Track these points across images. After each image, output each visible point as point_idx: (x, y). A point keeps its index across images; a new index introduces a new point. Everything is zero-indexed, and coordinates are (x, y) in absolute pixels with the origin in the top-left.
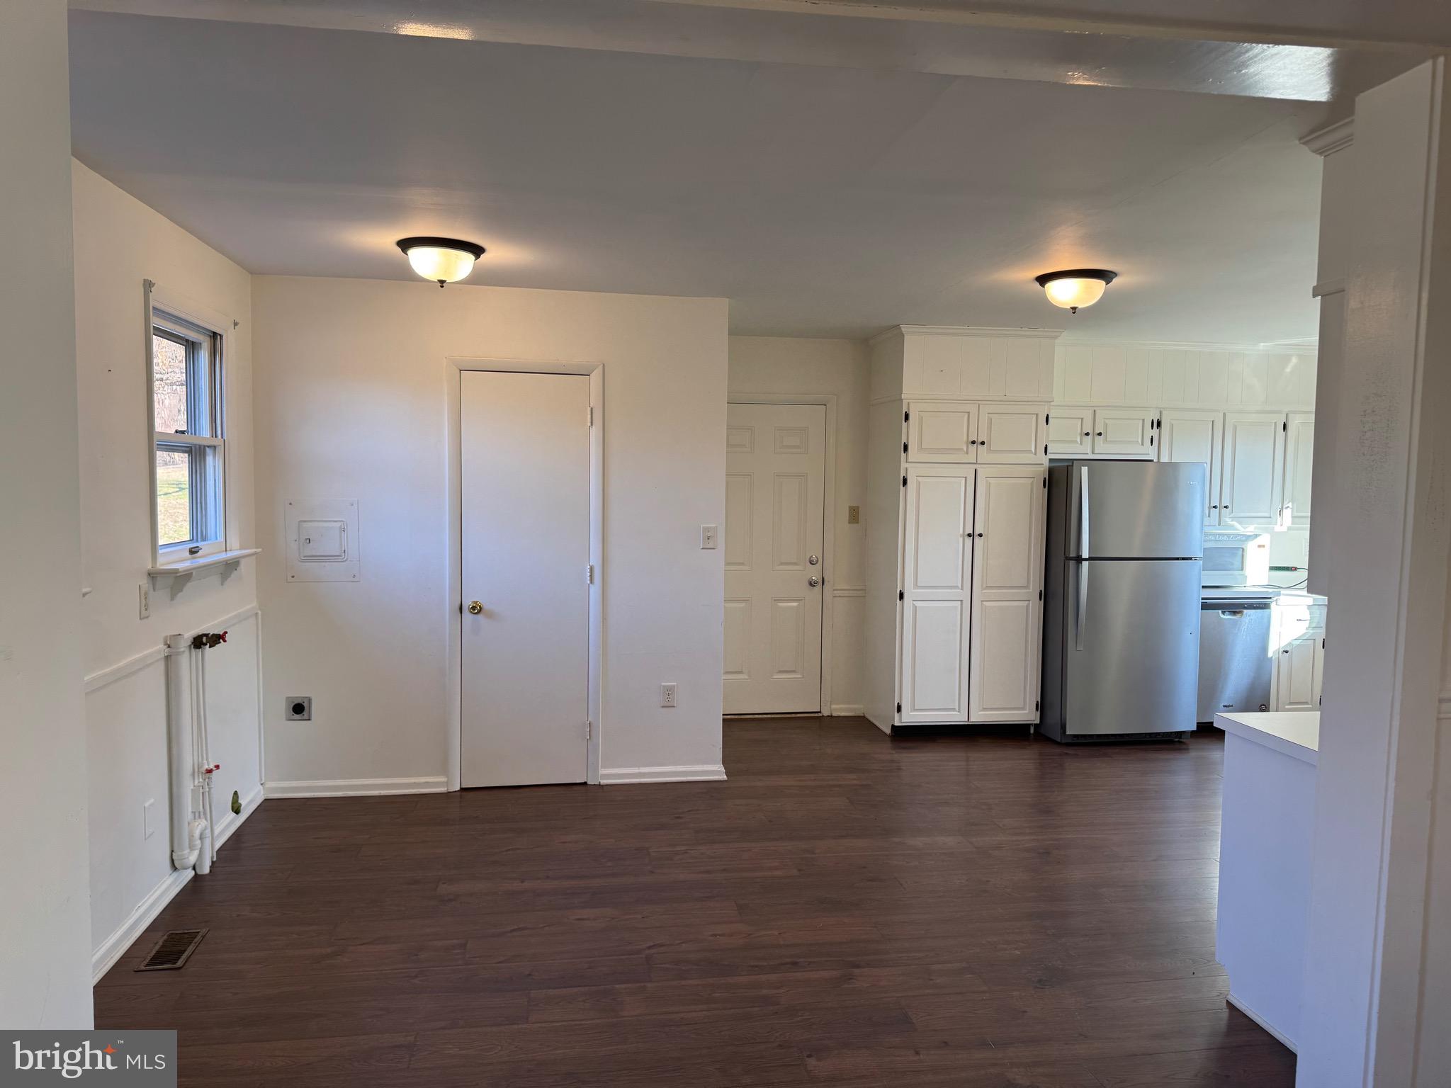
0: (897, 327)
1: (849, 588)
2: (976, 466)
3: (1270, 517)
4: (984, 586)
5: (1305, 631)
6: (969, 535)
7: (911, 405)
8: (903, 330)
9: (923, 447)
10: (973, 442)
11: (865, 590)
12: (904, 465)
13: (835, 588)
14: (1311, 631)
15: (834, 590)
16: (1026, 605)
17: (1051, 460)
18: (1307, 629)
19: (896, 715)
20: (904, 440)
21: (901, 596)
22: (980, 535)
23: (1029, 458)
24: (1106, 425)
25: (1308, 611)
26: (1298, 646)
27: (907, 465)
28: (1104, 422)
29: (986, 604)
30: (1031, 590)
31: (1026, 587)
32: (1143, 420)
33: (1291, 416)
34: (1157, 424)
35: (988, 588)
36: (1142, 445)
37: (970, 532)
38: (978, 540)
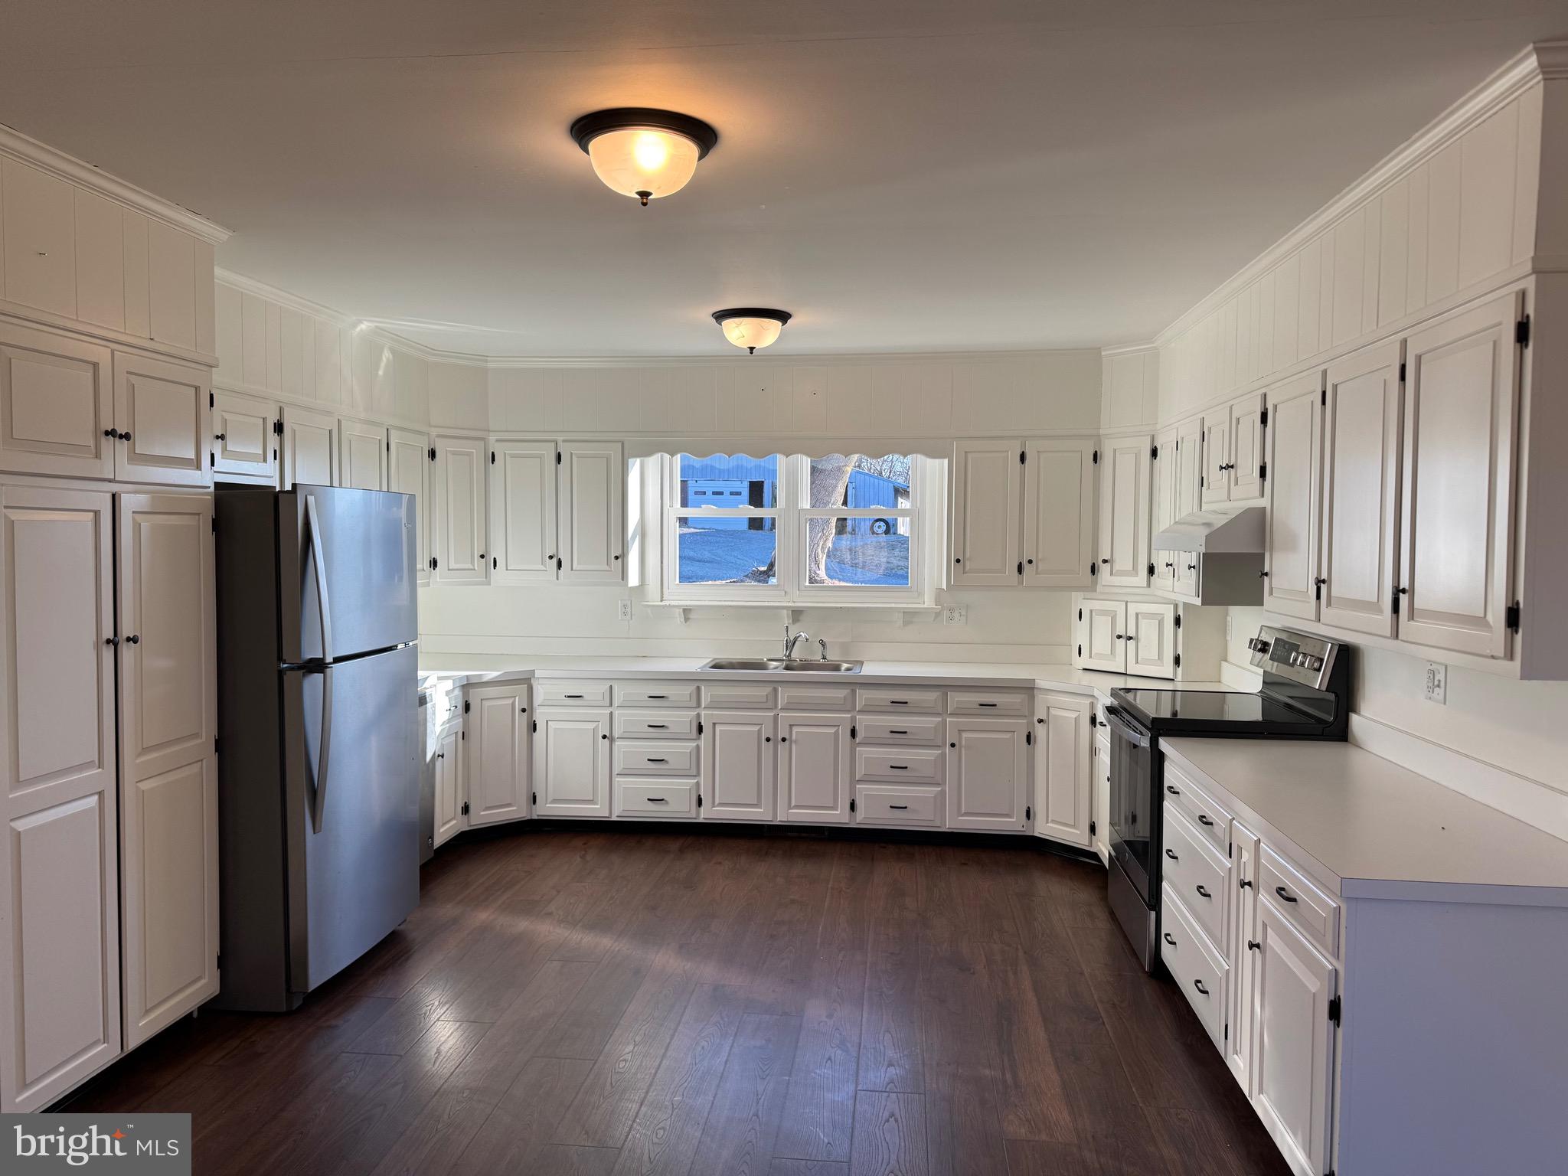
2: (115, 488)
4: (139, 750)
5: (448, 725)
6: (108, 641)
9: (15, 437)
10: (110, 433)
14: (452, 723)
16: (198, 769)
17: (215, 484)
18: (450, 721)
22: (132, 640)
23: (191, 475)
24: (225, 422)
25: (448, 698)
26: (447, 743)
28: (223, 417)
29: (144, 786)
30: (204, 739)
31: (196, 735)
32: (264, 419)
33: (393, 433)
34: (279, 428)
35: (146, 750)
36: (265, 460)
37: (111, 637)
38: (127, 652)
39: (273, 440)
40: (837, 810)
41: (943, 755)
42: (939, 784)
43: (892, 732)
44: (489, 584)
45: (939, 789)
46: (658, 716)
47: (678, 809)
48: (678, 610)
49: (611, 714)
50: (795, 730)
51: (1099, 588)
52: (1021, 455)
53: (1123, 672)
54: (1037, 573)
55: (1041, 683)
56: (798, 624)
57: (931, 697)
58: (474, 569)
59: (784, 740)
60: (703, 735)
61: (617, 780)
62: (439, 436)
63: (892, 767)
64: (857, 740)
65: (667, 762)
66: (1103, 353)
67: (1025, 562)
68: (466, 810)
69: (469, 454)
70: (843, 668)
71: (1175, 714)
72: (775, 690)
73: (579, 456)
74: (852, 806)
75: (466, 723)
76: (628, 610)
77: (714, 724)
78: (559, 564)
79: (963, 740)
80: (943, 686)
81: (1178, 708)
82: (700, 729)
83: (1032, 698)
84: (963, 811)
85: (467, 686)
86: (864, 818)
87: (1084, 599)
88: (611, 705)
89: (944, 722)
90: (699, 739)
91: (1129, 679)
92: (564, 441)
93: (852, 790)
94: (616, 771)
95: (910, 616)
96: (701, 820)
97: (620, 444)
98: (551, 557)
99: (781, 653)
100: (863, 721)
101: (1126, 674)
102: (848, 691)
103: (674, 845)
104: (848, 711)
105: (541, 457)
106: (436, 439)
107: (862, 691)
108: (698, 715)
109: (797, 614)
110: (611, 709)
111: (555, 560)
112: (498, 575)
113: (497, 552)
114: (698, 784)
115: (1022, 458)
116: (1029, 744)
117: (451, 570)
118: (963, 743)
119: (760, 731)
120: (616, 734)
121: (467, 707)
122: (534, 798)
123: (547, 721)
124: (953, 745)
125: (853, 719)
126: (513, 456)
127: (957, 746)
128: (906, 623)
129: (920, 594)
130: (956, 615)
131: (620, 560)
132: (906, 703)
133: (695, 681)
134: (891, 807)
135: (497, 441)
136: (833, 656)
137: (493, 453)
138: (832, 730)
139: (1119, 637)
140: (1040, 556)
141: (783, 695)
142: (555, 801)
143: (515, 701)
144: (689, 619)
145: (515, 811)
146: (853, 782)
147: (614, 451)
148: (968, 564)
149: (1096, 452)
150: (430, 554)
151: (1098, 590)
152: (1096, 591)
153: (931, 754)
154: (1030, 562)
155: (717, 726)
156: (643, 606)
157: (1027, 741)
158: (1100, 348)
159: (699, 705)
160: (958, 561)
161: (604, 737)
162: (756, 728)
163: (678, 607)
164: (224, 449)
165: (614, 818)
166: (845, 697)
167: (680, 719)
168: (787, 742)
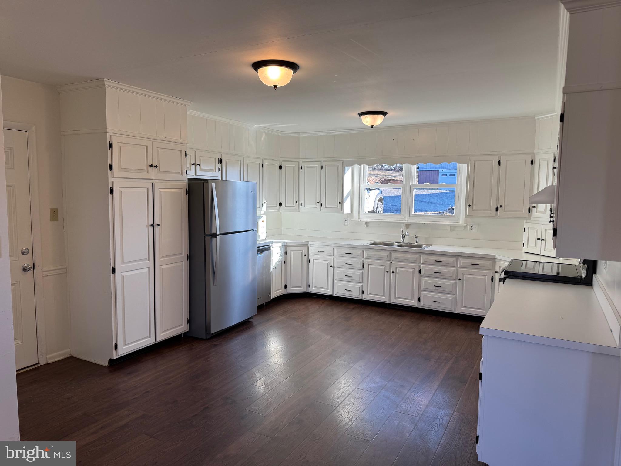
0: (102, 80)
1: (54, 269)
2: (153, 181)
3: (259, 207)
4: (161, 257)
5: (280, 258)
6: (151, 225)
7: (113, 138)
8: (105, 83)
9: (122, 168)
10: (151, 166)
11: (66, 268)
12: (110, 179)
13: (43, 270)
14: (281, 257)
15: (43, 272)
16: (181, 264)
17: (189, 179)
18: (280, 257)
19: (114, 352)
20: (109, 162)
21: (114, 270)
22: (158, 225)
23: (179, 177)
24: (201, 160)
25: (280, 249)
26: (278, 264)
27: (113, 179)
28: (200, 158)
29: (162, 267)
30: (183, 255)
31: (181, 254)
32: (215, 158)
33: (264, 161)
34: (221, 161)
35: (163, 257)
36: (215, 171)
37: (152, 223)
38: (157, 228)
39: (219, 165)
40: (413, 300)
41: (456, 283)
42: (454, 294)
43: (435, 272)
44: (299, 212)
45: (454, 296)
46: (349, 260)
47: (355, 294)
48: (363, 223)
49: (334, 258)
50: (397, 269)
51: (532, 218)
52: (499, 162)
53: (540, 254)
54: (504, 211)
55: (497, 257)
56: (408, 229)
57: (451, 260)
58: (294, 207)
59: (393, 272)
60: (364, 268)
61: (335, 282)
62: (283, 161)
63: (435, 286)
64: (422, 274)
65: (352, 277)
66: (536, 118)
67: (499, 207)
68: (286, 287)
69: (293, 167)
70: (423, 247)
71: (558, 273)
72: (391, 253)
73: (328, 167)
74: (419, 300)
75: (286, 258)
76: (347, 222)
77: (368, 265)
78: (321, 205)
79: (464, 277)
80: (457, 256)
81: (560, 271)
82: (363, 266)
83: (495, 262)
84: (463, 306)
85: (286, 246)
86: (423, 305)
87: (527, 223)
88: (334, 255)
89: (457, 270)
90: (363, 269)
91: (542, 257)
92: (324, 161)
93: (419, 293)
94: (335, 279)
95: (453, 228)
96: (363, 299)
97: (342, 162)
98: (318, 203)
99: (400, 240)
100: (424, 268)
101: (540, 255)
102: (418, 255)
103: (352, 306)
104: (418, 263)
105: (316, 167)
106: (282, 162)
107: (424, 256)
108: (363, 261)
109: (408, 226)
110: (334, 257)
111: (320, 204)
112: (302, 208)
113: (302, 201)
114: (362, 286)
115: (499, 163)
116: (493, 281)
117: (287, 207)
118: (464, 279)
119: (385, 268)
120: (335, 266)
121: (286, 253)
122: (309, 285)
123: (313, 260)
124: (460, 279)
125: (420, 266)
126: (307, 167)
127: (462, 280)
128: (452, 230)
129: (459, 219)
130: (473, 228)
131: (341, 204)
132: (441, 261)
133: (363, 249)
134: (434, 301)
135: (303, 162)
136: (420, 242)
137: (301, 166)
138: (412, 270)
139: (538, 239)
140: (506, 204)
141: (394, 255)
142: (315, 287)
143: (302, 252)
144: (368, 226)
145: (302, 289)
146: (419, 290)
147: (340, 164)
148: (474, 207)
149: (532, 160)
150: (280, 201)
151: (531, 219)
152: (530, 219)
153: (451, 282)
154: (501, 206)
155: (369, 265)
156: (352, 221)
157: (492, 280)
158: (534, 116)
159: (363, 257)
160: (470, 206)
161: (331, 266)
162: (383, 267)
163: (364, 221)
164: (201, 168)
165: (334, 295)
166: (417, 258)
167: (357, 262)
168: (394, 273)
